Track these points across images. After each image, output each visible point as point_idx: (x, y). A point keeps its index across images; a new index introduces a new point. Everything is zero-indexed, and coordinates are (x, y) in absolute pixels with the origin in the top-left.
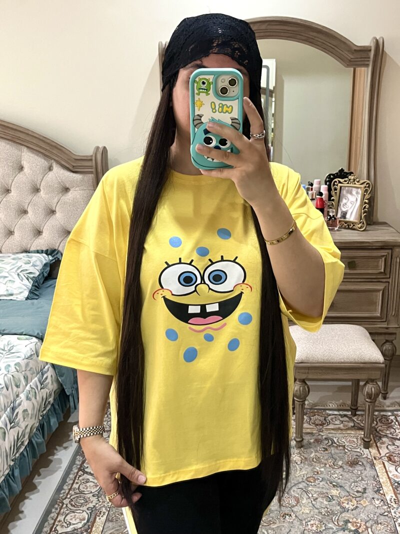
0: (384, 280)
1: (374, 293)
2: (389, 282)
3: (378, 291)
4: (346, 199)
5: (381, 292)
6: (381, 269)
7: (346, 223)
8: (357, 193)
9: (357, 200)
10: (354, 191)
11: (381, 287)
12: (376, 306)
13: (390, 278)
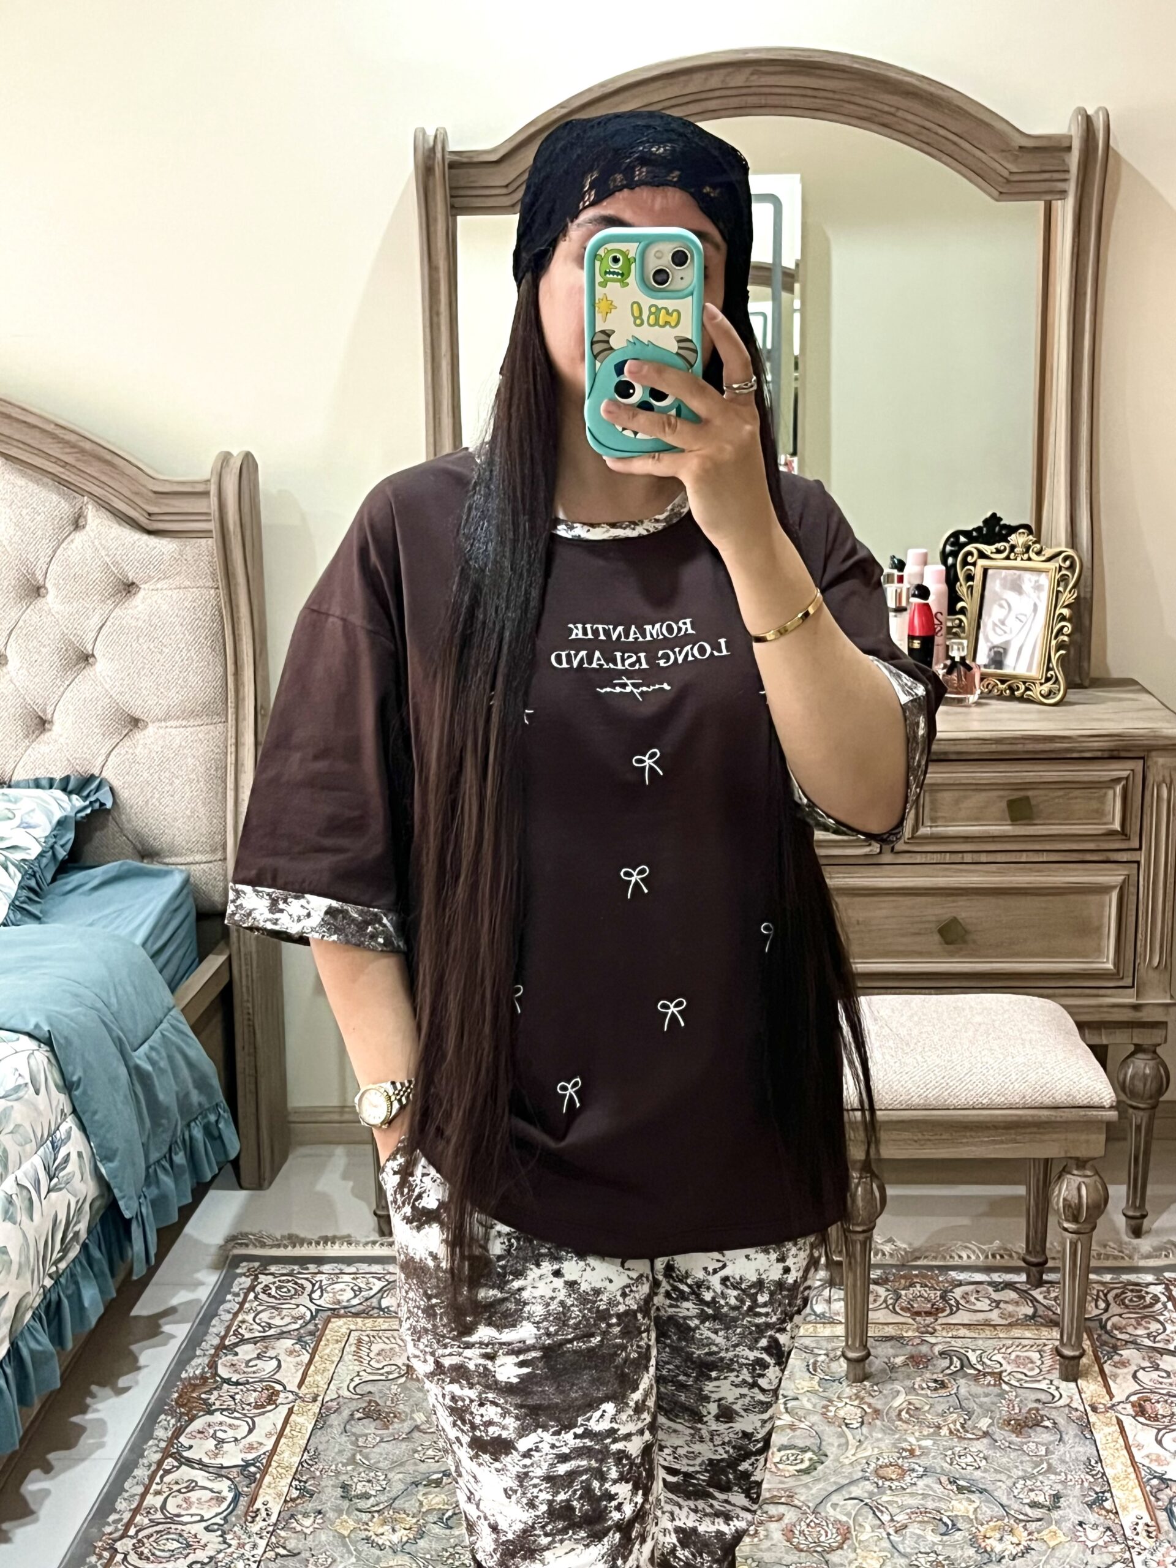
0: (1124, 856)
1: (1094, 899)
2: (1138, 863)
3: (1105, 889)
4: (1001, 606)
5: (1115, 895)
6: (1113, 823)
7: (1003, 682)
8: (1038, 588)
9: (1035, 605)
10: (1029, 580)
11: (1113, 877)
12: (1100, 938)
13: (1140, 849)
